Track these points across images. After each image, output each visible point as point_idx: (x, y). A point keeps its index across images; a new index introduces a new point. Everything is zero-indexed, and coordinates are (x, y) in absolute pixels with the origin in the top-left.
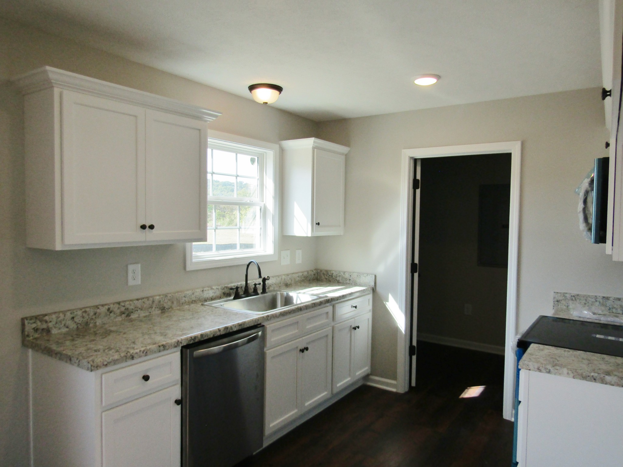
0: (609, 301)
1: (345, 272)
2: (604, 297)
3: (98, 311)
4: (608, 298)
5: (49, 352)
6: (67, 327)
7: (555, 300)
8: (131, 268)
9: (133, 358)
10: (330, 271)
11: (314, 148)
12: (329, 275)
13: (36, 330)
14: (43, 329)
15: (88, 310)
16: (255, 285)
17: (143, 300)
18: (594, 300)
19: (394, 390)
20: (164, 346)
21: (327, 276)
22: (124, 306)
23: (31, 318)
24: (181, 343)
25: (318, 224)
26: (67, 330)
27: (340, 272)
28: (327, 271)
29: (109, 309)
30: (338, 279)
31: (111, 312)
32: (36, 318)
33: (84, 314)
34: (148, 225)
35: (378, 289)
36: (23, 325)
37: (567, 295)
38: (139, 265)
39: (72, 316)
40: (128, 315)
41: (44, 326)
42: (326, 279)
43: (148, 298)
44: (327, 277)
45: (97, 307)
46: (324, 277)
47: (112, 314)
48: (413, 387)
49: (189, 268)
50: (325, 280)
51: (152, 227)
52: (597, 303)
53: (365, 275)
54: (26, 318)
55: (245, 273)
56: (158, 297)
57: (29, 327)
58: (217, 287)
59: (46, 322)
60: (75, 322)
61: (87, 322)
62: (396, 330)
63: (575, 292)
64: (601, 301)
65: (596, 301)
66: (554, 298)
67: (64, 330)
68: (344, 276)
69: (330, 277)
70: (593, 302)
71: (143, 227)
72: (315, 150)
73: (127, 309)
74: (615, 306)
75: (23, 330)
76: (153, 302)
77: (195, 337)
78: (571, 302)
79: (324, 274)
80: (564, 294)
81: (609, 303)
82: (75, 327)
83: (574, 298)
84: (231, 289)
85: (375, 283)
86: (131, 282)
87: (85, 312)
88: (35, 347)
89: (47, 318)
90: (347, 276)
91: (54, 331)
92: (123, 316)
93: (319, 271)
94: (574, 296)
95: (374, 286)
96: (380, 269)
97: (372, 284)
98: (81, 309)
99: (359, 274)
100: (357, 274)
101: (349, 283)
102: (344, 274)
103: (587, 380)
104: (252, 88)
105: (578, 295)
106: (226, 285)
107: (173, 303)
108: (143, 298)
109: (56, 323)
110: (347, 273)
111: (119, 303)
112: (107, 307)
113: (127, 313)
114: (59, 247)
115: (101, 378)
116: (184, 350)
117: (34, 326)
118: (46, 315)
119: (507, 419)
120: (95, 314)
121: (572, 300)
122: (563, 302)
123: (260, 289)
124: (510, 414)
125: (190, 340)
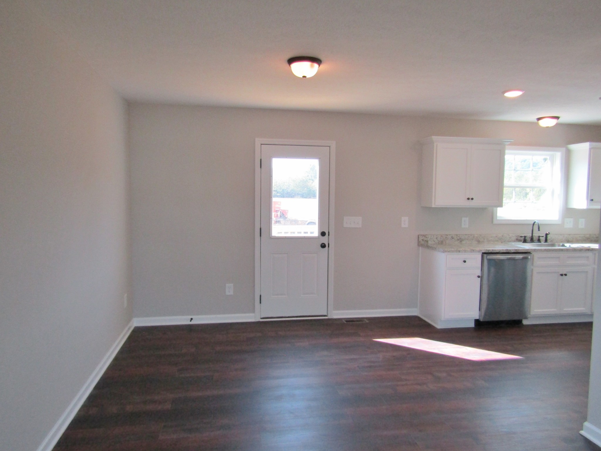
3: (447, 237)
5: (428, 247)
6: (434, 241)
8: (463, 219)
9: (459, 251)
11: (590, 149)
13: (423, 240)
14: (425, 240)
15: (443, 235)
16: (539, 237)
17: (469, 236)
20: (473, 250)
22: (459, 237)
23: (421, 235)
24: (482, 251)
25: (592, 200)
26: (434, 242)
29: (452, 237)
31: (453, 238)
32: (423, 236)
33: (441, 237)
34: (470, 198)
36: (419, 238)
38: (468, 218)
39: (436, 237)
40: (461, 241)
41: (426, 239)
43: (471, 235)
45: (447, 235)
47: (453, 239)
49: (495, 222)
51: (472, 199)
54: (420, 235)
55: (532, 229)
56: (476, 235)
57: (421, 238)
58: (512, 235)
59: (427, 238)
60: (438, 240)
61: (442, 241)
67: (433, 242)
71: (468, 199)
73: (460, 238)
75: (418, 240)
76: (474, 237)
77: (489, 250)
82: (438, 242)
84: (521, 237)
86: (463, 226)
87: (442, 236)
88: (422, 245)
89: (426, 236)
91: (429, 242)
92: (459, 241)
98: (440, 235)
104: (539, 119)
106: (519, 235)
107: (484, 239)
108: (469, 235)
109: (430, 239)
111: (457, 235)
112: (451, 236)
113: (461, 240)
114: (433, 206)
115: (447, 256)
116: (483, 254)
117: (422, 238)
118: (427, 235)
120: (446, 238)
123: (542, 239)
125: (486, 251)
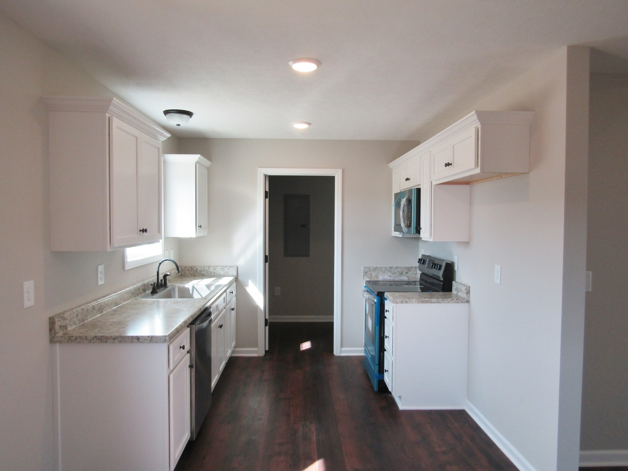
0: (393, 269)
1: (209, 267)
2: (390, 267)
4: (392, 268)
7: (364, 272)
10: (195, 267)
11: (196, 163)
12: (194, 271)
14: (64, 326)
16: (161, 280)
18: (385, 269)
19: (256, 355)
21: (191, 271)
25: (201, 226)
27: (204, 267)
28: (191, 267)
30: (203, 273)
33: (82, 311)
35: (240, 278)
37: (371, 268)
42: (191, 274)
44: (192, 273)
46: (189, 272)
48: (267, 351)
49: (126, 268)
50: (189, 275)
52: (387, 271)
53: (228, 268)
59: (65, 319)
62: (256, 308)
63: (375, 266)
64: (389, 270)
65: (386, 270)
66: (364, 271)
68: (208, 270)
69: (195, 272)
70: (385, 271)
72: (197, 165)
74: (396, 272)
78: (373, 272)
79: (188, 270)
80: (369, 268)
81: (393, 270)
83: (374, 269)
85: (237, 273)
90: (212, 270)
93: (183, 268)
94: (375, 268)
95: (236, 276)
96: (241, 263)
97: (235, 274)
99: (223, 267)
100: (221, 267)
101: (214, 275)
102: (209, 268)
103: (424, 303)
105: (376, 267)
110: (211, 267)
119: (338, 355)
121: (374, 271)
122: (369, 273)
124: (340, 351)
